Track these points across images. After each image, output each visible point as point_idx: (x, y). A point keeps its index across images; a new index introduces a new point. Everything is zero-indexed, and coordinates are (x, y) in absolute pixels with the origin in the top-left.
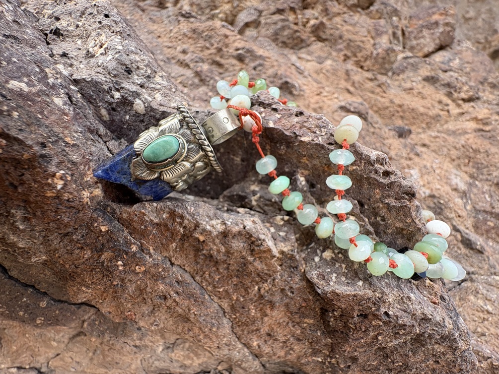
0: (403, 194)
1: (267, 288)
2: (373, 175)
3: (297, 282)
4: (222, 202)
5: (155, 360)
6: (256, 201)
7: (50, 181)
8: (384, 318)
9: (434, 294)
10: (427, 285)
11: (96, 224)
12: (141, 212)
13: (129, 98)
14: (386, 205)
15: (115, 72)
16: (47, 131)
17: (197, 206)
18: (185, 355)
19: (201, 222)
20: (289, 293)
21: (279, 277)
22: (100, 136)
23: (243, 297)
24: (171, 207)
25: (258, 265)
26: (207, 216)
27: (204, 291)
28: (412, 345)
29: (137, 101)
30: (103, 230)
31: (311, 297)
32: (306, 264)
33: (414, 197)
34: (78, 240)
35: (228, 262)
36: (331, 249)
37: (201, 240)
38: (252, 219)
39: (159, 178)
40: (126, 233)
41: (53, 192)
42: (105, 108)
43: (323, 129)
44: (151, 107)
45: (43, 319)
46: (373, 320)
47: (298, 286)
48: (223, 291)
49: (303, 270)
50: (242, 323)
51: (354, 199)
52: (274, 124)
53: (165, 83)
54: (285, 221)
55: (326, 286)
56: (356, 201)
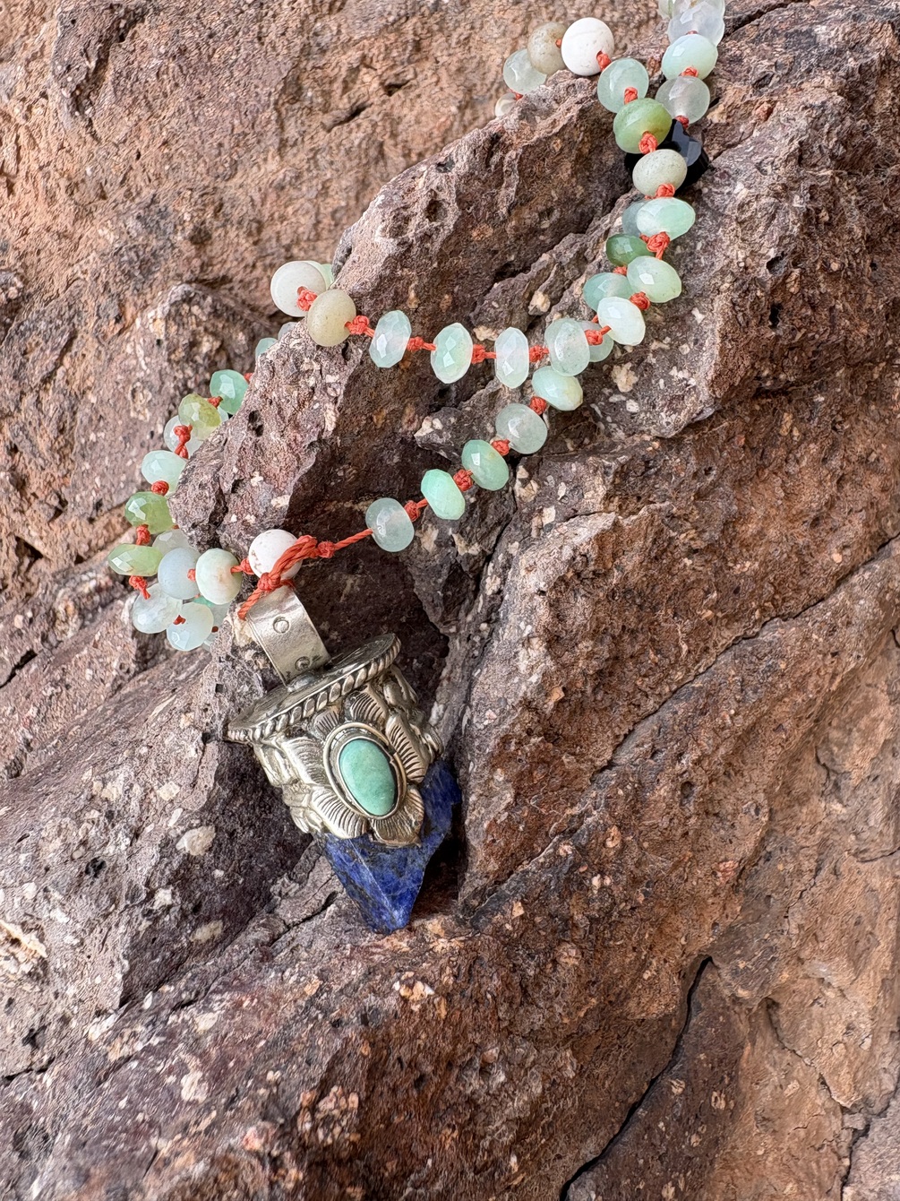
0: (488, 165)
1: (692, 533)
2: (435, 246)
3: (682, 464)
4: (458, 630)
5: (866, 823)
6: (469, 544)
7: (416, 1008)
8: (781, 269)
9: (749, 107)
10: (724, 121)
11: (508, 927)
12: (487, 831)
13: (175, 865)
14: (513, 212)
15: (105, 900)
16: (299, 1025)
17: (484, 703)
18: (860, 741)
19: (521, 694)
20: (710, 479)
21: (667, 503)
22: (274, 940)
23: (707, 592)
24: (482, 761)
25: (631, 561)
26: (507, 681)
27: (684, 690)
28: (867, 172)
29: (183, 844)
30: (521, 912)
31: (725, 424)
32: (642, 432)
33: (498, 138)
34: (538, 965)
35: (617, 632)
36: (610, 370)
37: (563, 695)
38: (523, 573)
39: (419, 787)
40: (530, 866)
41: (439, 1004)
42: (194, 929)
43: (304, 367)
44: (202, 810)
45: (715, 1094)
46: (785, 291)
47: (693, 460)
48: (687, 642)
49: (656, 444)
50: (777, 592)
51: (488, 291)
52: (281, 494)
53: (122, 774)
54: (530, 477)
55: (698, 394)
56: (496, 285)
